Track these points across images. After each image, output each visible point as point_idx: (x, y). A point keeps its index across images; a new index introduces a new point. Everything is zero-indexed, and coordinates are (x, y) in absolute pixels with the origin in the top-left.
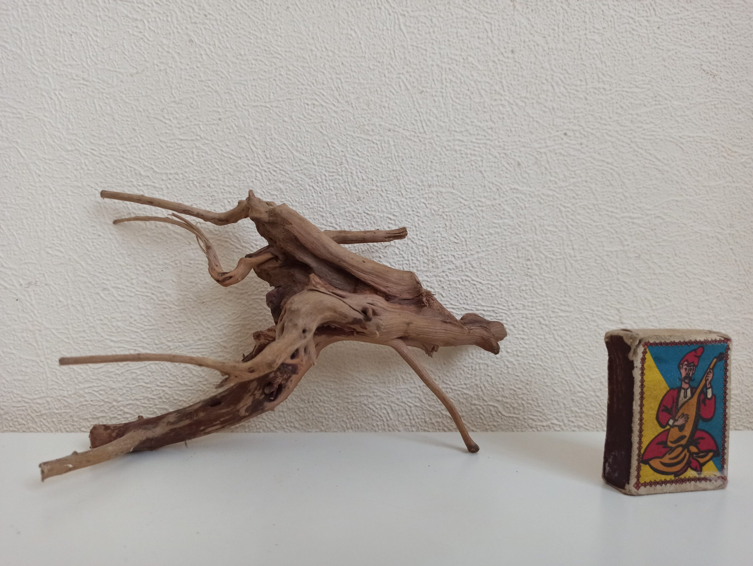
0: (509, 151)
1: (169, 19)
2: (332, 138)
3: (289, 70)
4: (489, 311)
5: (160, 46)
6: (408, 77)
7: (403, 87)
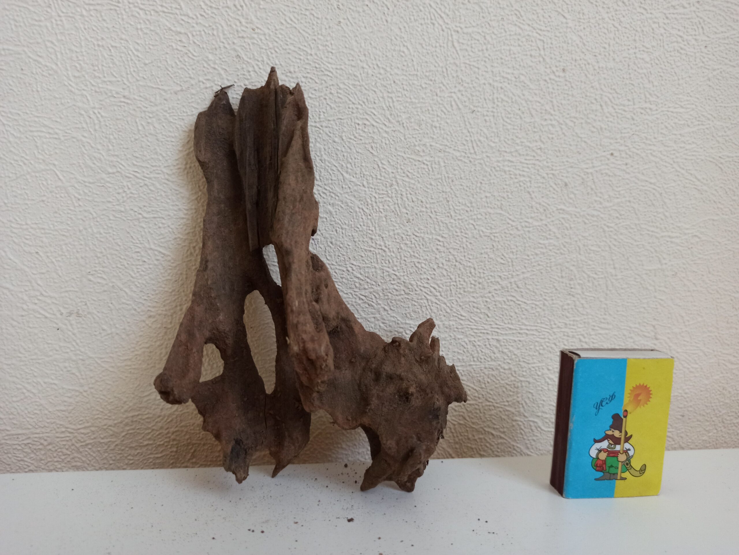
0: (558, 172)
1: (215, 33)
2: (383, 159)
3: (340, 89)
4: (532, 330)
5: (205, 61)
6: (460, 96)
7: (455, 107)
